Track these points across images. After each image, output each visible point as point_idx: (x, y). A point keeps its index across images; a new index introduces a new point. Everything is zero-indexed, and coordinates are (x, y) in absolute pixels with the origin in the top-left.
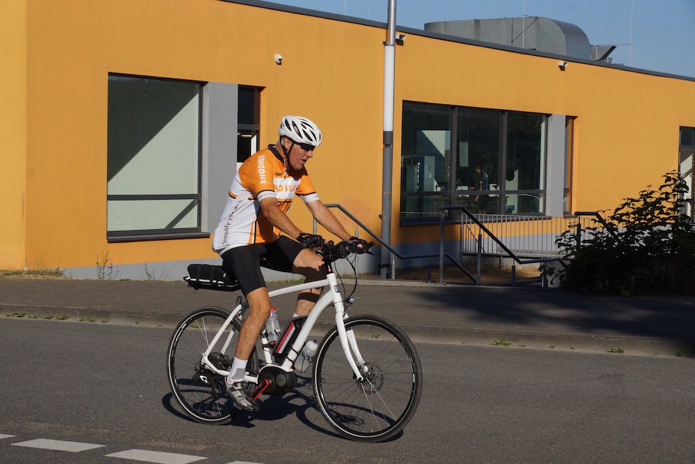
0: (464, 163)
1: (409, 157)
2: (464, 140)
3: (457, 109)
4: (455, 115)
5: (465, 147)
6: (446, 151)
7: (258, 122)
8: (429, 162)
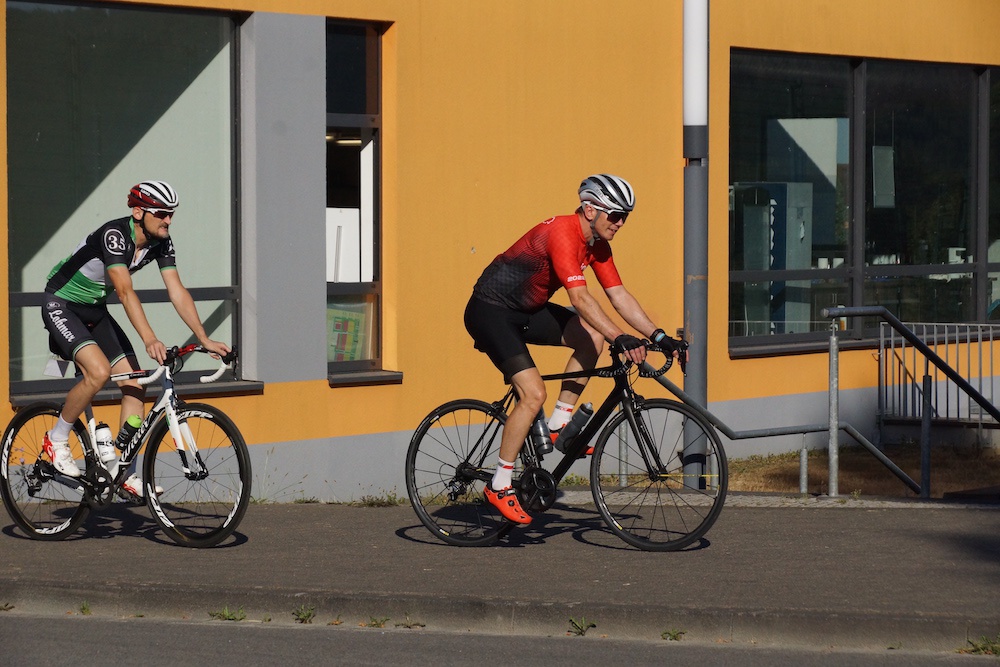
0: (885, 196)
1: (747, 185)
2: (883, 140)
3: (864, 65)
4: (861, 80)
5: (885, 159)
6: (840, 168)
7: (377, 109)
8: (799, 196)
